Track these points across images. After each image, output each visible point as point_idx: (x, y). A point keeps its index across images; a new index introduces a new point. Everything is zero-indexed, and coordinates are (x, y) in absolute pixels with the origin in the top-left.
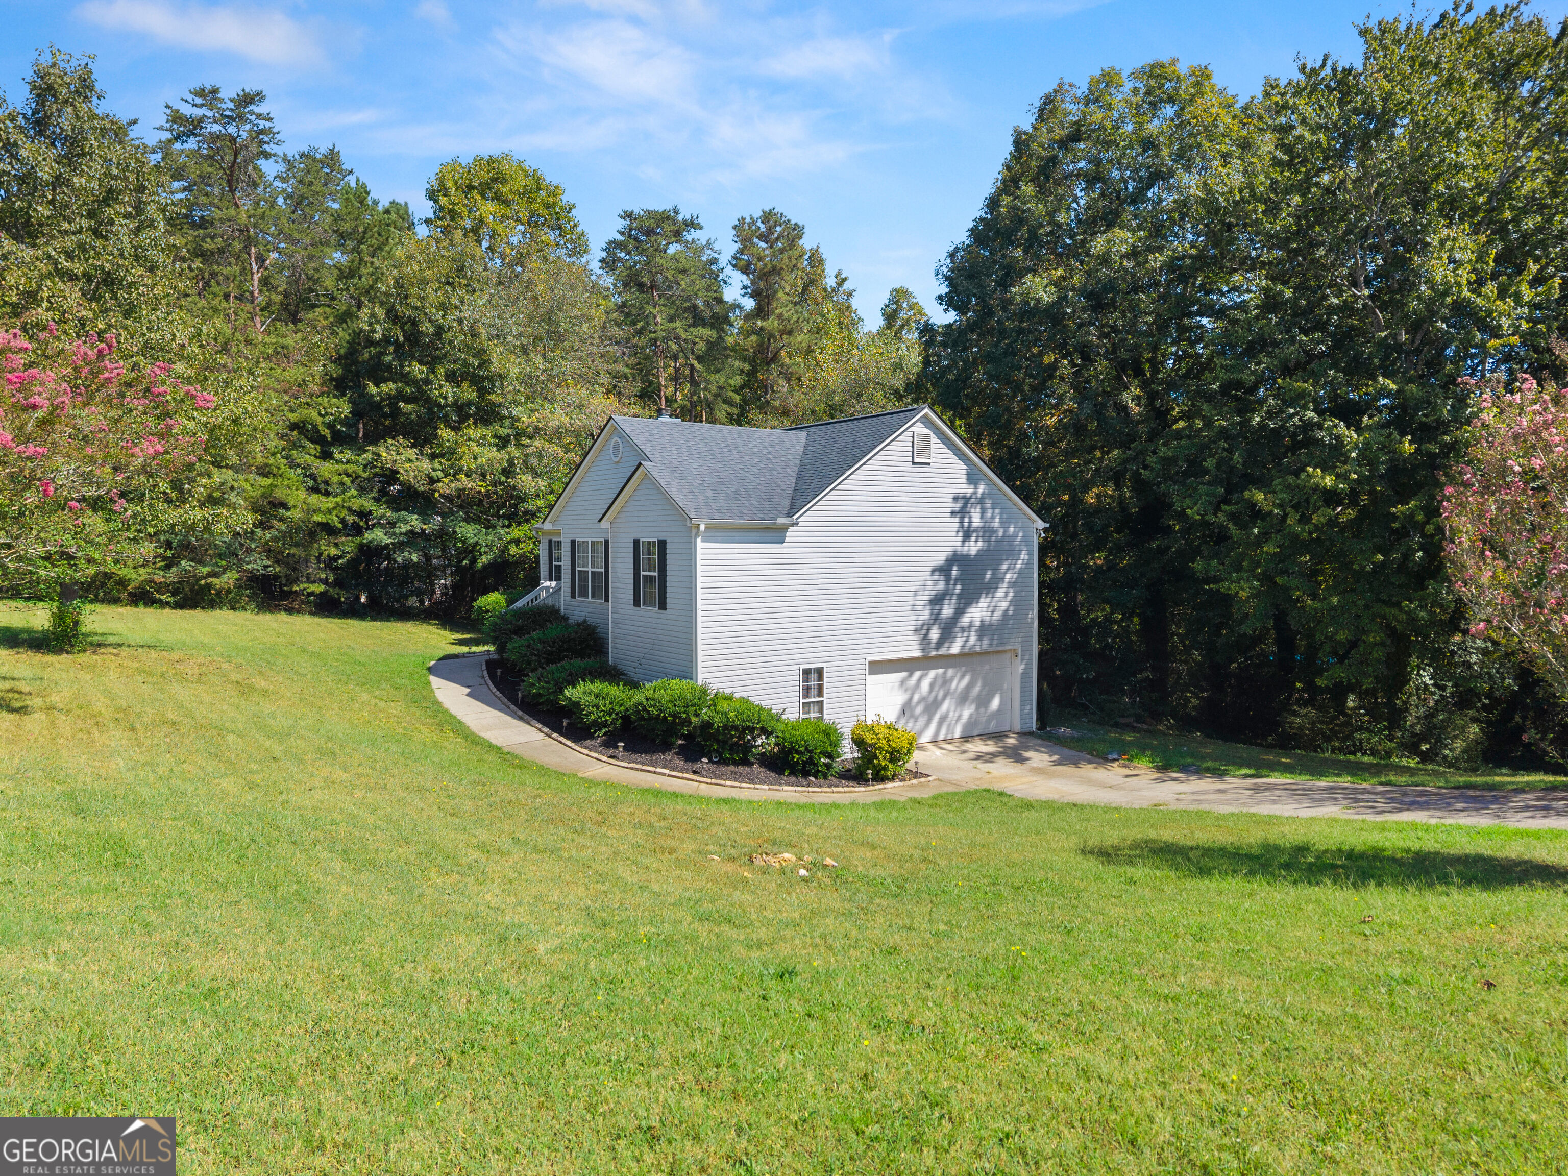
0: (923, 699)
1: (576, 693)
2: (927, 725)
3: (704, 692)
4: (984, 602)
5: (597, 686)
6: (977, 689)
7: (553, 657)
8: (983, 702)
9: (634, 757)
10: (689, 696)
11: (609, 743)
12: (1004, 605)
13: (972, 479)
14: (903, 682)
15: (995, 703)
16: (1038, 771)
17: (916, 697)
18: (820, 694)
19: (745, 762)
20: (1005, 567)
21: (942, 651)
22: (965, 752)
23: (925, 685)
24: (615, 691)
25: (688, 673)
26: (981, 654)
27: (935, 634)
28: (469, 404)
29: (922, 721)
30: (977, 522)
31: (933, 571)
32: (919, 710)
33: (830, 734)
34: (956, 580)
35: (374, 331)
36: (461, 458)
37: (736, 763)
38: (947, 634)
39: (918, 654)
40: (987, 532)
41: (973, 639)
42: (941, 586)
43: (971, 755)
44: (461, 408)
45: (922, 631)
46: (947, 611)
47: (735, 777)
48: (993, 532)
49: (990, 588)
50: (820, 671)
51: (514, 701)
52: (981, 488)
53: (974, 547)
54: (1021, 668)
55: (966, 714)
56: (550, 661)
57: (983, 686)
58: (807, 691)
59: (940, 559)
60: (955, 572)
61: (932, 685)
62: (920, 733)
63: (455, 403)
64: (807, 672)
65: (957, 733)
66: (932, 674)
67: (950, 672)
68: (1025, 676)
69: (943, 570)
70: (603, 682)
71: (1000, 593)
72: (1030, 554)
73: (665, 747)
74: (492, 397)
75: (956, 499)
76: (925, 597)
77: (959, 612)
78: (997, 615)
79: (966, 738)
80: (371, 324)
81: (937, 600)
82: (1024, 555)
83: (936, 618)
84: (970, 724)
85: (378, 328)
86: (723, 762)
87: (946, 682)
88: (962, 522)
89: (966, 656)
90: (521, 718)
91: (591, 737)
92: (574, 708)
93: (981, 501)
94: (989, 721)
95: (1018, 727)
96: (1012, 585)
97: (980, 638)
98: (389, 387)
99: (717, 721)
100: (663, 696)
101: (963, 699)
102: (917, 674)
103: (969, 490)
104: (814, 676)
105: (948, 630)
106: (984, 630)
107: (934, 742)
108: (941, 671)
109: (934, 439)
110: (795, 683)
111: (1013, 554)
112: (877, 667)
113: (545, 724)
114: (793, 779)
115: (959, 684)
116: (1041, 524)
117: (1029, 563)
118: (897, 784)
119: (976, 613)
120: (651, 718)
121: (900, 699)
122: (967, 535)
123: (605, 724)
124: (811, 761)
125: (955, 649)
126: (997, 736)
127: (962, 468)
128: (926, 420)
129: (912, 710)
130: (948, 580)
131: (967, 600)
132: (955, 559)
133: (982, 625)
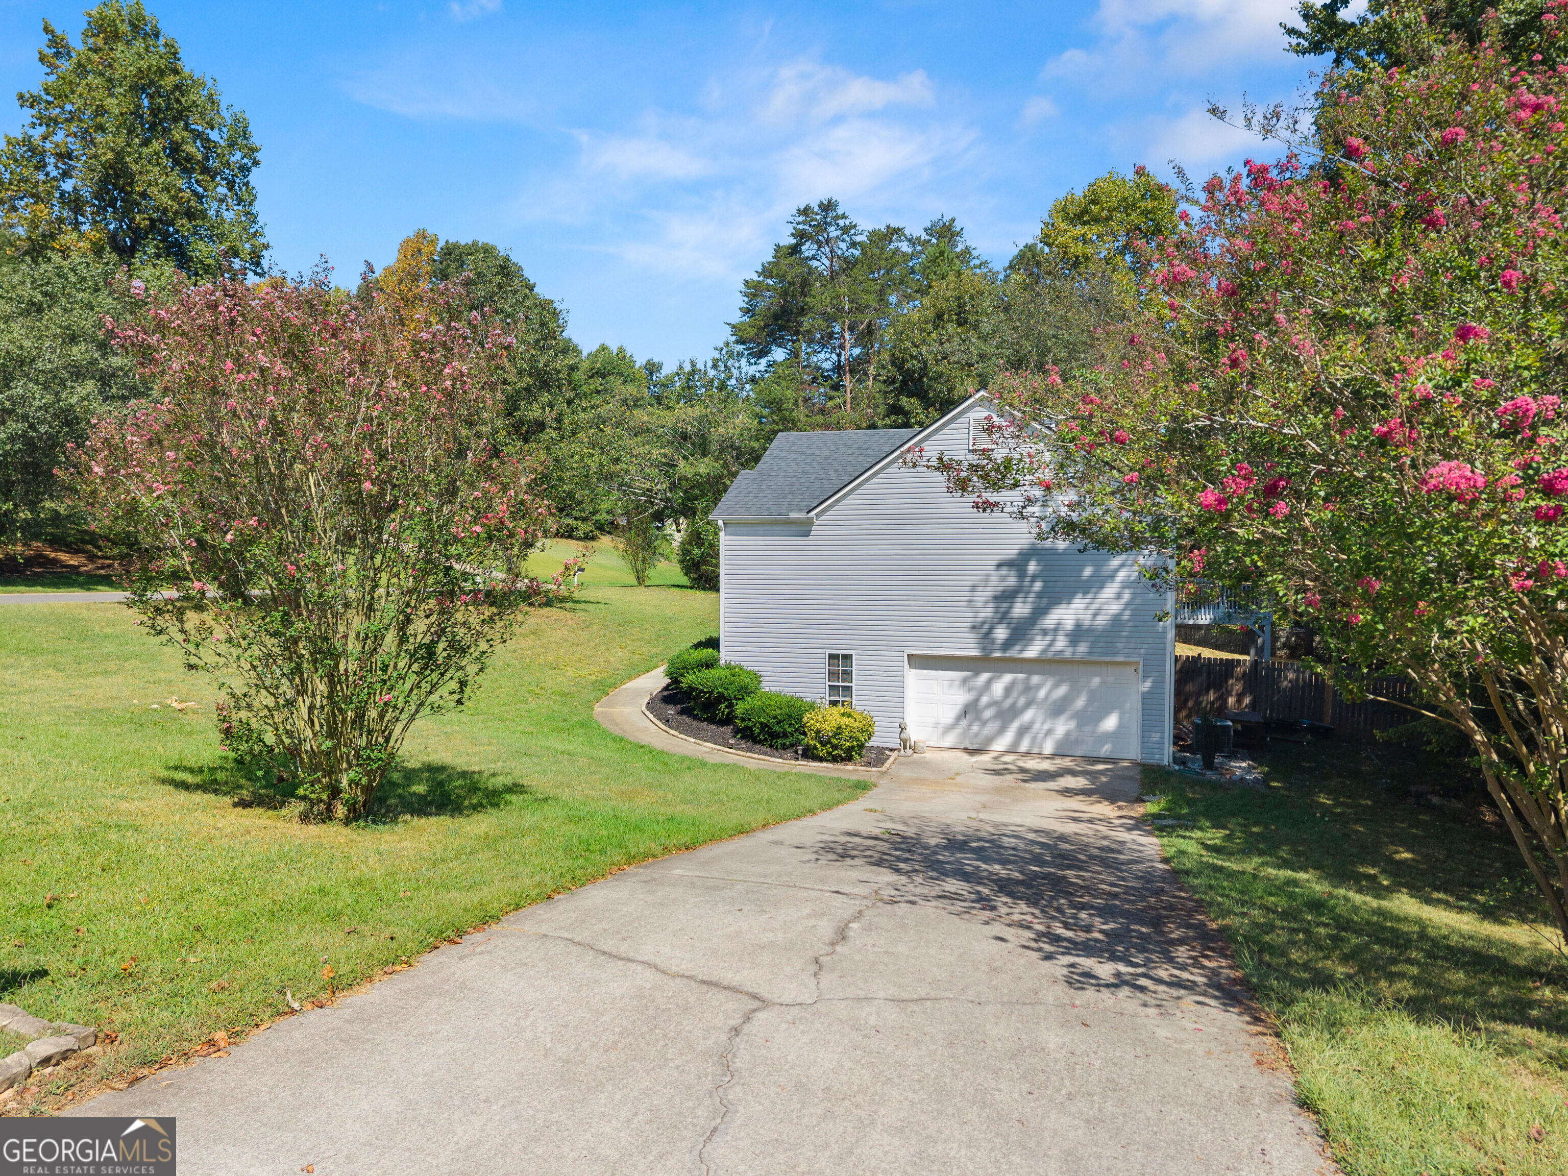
0: (994, 703)
2: (1000, 734)
6: (1079, 703)
8: (1089, 719)
12: (1114, 608)
14: (965, 681)
15: (1110, 723)
17: (985, 700)
18: (849, 679)
21: (1012, 654)
23: (998, 688)
27: (1001, 633)
29: (995, 726)
31: (999, 566)
32: (988, 714)
34: (1034, 578)
38: (1020, 636)
39: (975, 653)
41: (1060, 644)
42: (1012, 581)
45: (983, 630)
46: (1021, 610)
49: (1090, 587)
50: (848, 658)
54: (1145, 688)
55: (1061, 729)
57: (1091, 700)
58: (832, 675)
59: (1009, 552)
60: (1032, 567)
61: (1008, 690)
62: (990, 739)
64: (833, 657)
65: (1049, 749)
66: (1008, 678)
67: (1035, 679)
69: (1015, 565)
71: (1109, 592)
76: (986, 593)
77: (1039, 612)
78: (1101, 620)
79: (1059, 756)
81: (1006, 597)
83: (1003, 616)
84: (1067, 743)
87: (1029, 689)
89: (1053, 663)
94: (1098, 742)
95: (1140, 758)
96: (1128, 585)
97: (1073, 643)
104: (839, 661)
105: (1022, 631)
106: (1078, 634)
108: (1021, 676)
110: (820, 666)
112: (919, 662)
115: (1051, 693)
119: (1069, 615)
121: (961, 698)
125: (1032, 652)
126: (1101, 761)
129: (978, 712)
130: (1021, 575)
131: (1053, 598)
132: (1031, 554)
133: (1078, 626)
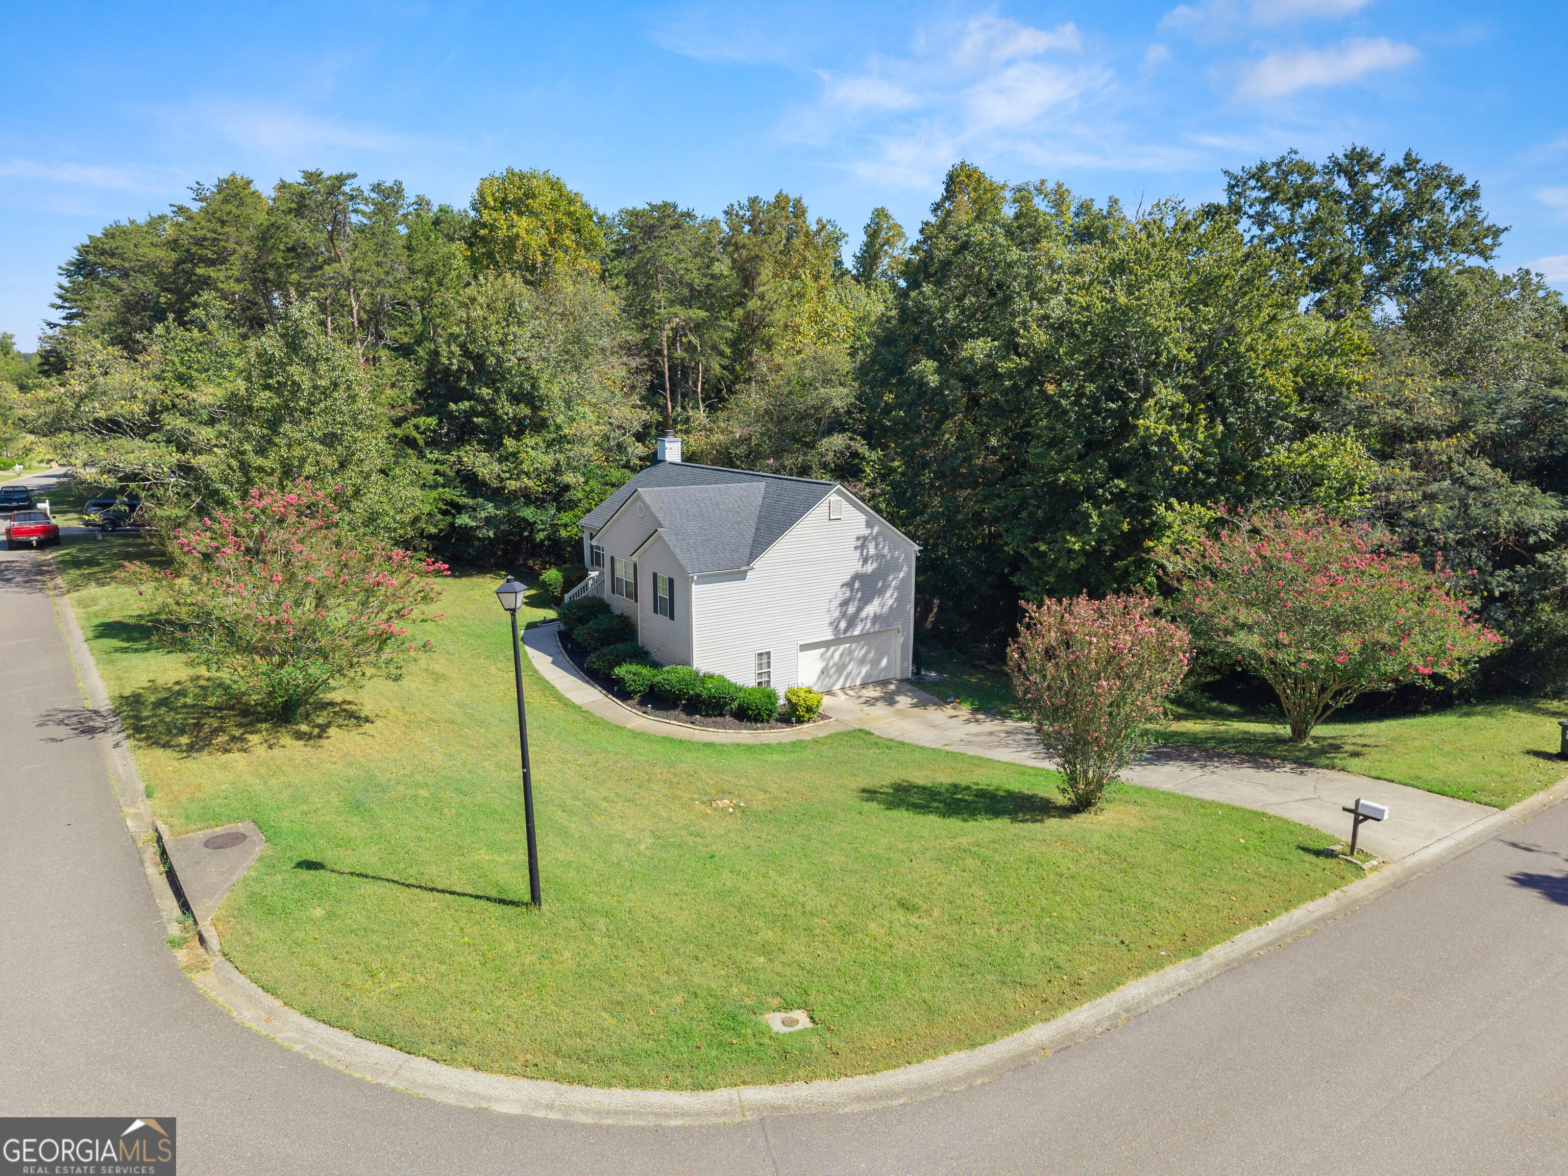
0: (835, 664)
1: (622, 671)
2: (838, 679)
3: (697, 674)
4: (876, 602)
5: (634, 668)
6: (872, 655)
7: (605, 642)
8: (875, 663)
9: (657, 712)
10: (688, 678)
11: (643, 703)
12: (890, 602)
13: (869, 525)
14: (822, 655)
15: (884, 662)
16: (900, 713)
17: (831, 663)
18: (769, 667)
19: (721, 715)
20: (891, 577)
21: (848, 635)
22: (860, 697)
23: (837, 656)
24: (646, 671)
25: (687, 662)
26: (875, 633)
27: (843, 625)
28: (525, 417)
29: (834, 678)
30: (872, 551)
31: (842, 586)
32: (832, 671)
33: (771, 697)
34: (858, 590)
35: (452, 364)
36: (522, 462)
37: (716, 716)
38: (851, 624)
39: (832, 637)
40: (879, 557)
41: (868, 625)
42: (848, 594)
43: (863, 700)
44: (519, 421)
45: (835, 625)
46: (851, 609)
47: (716, 725)
48: (884, 556)
49: (881, 592)
50: (768, 654)
51: (582, 669)
52: (876, 530)
53: (870, 568)
54: (901, 640)
55: (864, 670)
56: (603, 645)
57: (876, 652)
58: (760, 666)
59: (847, 578)
60: (857, 585)
61: (841, 656)
62: (833, 685)
63: (514, 418)
64: (760, 655)
65: (858, 682)
66: (842, 648)
67: (854, 646)
68: (904, 645)
69: (849, 585)
70: (638, 664)
71: (888, 594)
72: (909, 567)
73: (674, 706)
74: (542, 414)
75: (858, 539)
76: (836, 603)
77: (859, 610)
78: (886, 609)
79: (864, 685)
80: (449, 359)
81: (845, 604)
82: (905, 569)
83: (844, 615)
84: (868, 675)
85: (455, 361)
86: (708, 715)
87: (851, 652)
88: (862, 553)
89: (864, 636)
90: (588, 682)
91: (632, 698)
92: (620, 681)
93: (875, 538)
94: (879, 673)
95: (899, 677)
96: (896, 588)
97: (873, 623)
98: (465, 405)
99: (705, 694)
100: (673, 677)
101: (862, 661)
102: (832, 649)
103: (867, 532)
104: (765, 657)
105: (852, 622)
106: (876, 618)
107: (842, 689)
108: (847, 645)
109: (844, 502)
110: (753, 661)
111: (898, 569)
112: (805, 647)
113: (604, 688)
114: (749, 724)
115: (859, 653)
116: (917, 548)
117: (908, 574)
118: (811, 725)
119: (872, 609)
120: (666, 691)
121: (820, 665)
122: (865, 561)
123: (640, 691)
124: (759, 714)
125: (857, 632)
126: (884, 683)
127: (863, 518)
128: (839, 492)
129: (828, 671)
130: (852, 590)
131: (866, 601)
132: (856, 577)
133: (875, 615)
